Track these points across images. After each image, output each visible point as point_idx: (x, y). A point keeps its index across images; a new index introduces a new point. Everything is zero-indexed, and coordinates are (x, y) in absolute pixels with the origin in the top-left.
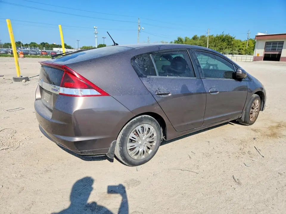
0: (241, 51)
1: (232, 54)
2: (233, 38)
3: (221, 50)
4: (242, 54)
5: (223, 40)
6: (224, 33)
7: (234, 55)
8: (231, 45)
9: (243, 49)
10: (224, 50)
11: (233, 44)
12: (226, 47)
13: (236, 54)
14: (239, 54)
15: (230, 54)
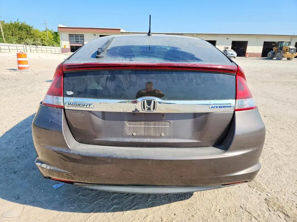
0: (44, 42)
1: (35, 45)
2: (32, 27)
3: (22, 40)
4: (46, 46)
5: (20, 28)
6: (19, 20)
7: (38, 46)
8: (30, 35)
9: (45, 40)
10: (24, 40)
11: (33, 34)
12: (25, 36)
13: (40, 45)
14: (43, 45)
15: (33, 45)
